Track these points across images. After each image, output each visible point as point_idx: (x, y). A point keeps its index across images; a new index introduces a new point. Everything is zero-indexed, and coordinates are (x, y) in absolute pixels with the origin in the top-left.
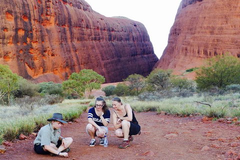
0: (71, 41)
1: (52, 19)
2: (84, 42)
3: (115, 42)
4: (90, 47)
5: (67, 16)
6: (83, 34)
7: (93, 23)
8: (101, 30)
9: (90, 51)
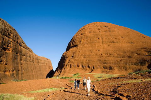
0: (20, 60)
1: (11, 49)
2: (26, 62)
3: (40, 64)
4: (29, 64)
5: (20, 50)
6: (27, 59)
7: (32, 56)
8: (35, 59)
9: (29, 66)
